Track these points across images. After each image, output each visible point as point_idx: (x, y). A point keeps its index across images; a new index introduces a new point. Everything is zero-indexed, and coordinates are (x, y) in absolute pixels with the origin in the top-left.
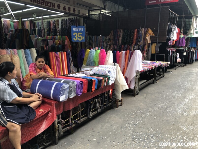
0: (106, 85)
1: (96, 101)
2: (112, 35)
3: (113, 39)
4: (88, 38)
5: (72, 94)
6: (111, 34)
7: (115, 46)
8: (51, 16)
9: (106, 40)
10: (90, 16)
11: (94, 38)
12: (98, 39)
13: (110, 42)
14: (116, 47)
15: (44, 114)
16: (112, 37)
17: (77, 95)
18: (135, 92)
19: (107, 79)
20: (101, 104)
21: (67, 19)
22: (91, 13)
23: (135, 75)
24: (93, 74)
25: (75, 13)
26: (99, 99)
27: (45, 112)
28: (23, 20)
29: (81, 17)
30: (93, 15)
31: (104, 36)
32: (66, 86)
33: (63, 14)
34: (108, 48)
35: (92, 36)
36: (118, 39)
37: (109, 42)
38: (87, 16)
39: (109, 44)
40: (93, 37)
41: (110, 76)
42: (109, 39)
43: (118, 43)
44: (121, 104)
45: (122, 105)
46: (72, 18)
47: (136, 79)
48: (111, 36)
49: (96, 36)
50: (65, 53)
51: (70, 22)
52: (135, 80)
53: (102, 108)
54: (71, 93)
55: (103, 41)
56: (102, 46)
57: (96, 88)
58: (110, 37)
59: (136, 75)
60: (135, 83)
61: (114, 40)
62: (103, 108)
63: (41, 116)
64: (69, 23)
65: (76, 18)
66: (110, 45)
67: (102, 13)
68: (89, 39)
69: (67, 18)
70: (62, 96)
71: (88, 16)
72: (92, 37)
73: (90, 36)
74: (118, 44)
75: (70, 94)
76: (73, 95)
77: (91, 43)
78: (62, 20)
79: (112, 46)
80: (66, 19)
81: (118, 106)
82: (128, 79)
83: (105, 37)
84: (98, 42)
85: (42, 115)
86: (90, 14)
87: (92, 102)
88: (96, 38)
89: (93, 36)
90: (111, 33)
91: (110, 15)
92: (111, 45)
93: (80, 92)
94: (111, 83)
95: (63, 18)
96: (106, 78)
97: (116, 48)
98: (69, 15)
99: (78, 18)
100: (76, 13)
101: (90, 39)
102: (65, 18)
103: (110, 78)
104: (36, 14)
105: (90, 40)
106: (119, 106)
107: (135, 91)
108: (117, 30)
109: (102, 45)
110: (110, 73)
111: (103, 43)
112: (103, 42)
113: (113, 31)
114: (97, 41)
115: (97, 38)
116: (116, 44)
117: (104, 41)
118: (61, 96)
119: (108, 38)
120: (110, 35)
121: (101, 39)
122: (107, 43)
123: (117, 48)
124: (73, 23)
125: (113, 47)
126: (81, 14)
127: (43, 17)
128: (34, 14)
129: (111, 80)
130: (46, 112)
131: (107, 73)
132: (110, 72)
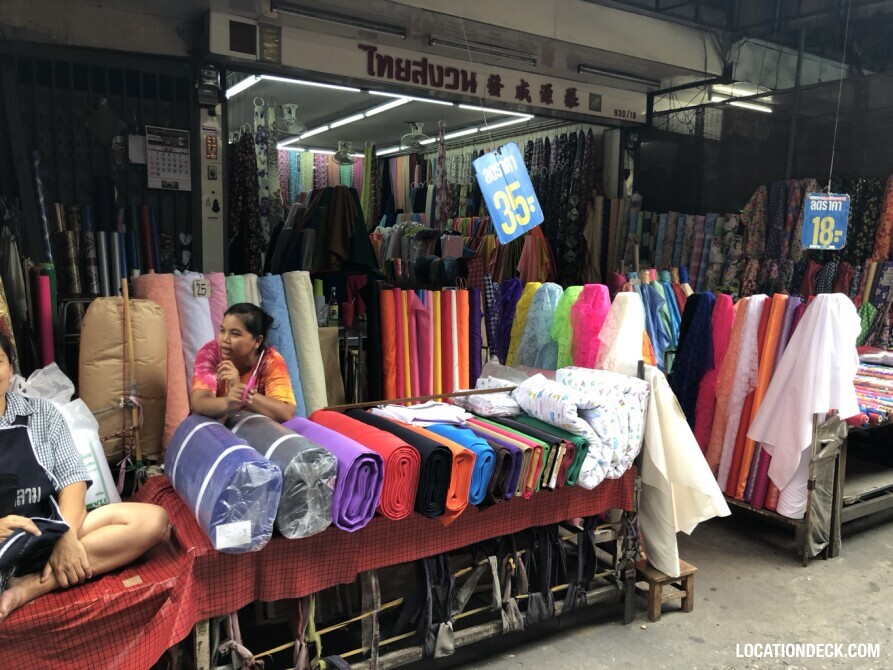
0: (553, 484)
1: (488, 565)
2: (760, 207)
3: (763, 229)
4: (637, 223)
5: (306, 520)
6: (754, 205)
7: (771, 266)
8: (482, 129)
9: (724, 233)
10: (656, 119)
11: (665, 222)
12: (683, 230)
13: (746, 241)
14: (775, 268)
15: (135, 602)
16: (756, 218)
17: (333, 525)
18: (805, 542)
19: (562, 451)
20: (532, 589)
21: (551, 140)
22: (662, 104)
23: (807, 439)
24: (515, 412)
25: (574, 109)
26: (513, 557)
27: (142, 592)
28: (379, 153)
29: (614, 127)
30: (671, 115)
31: (717, 214)
32: (262, 473)
33: (529, 117)
34: (733, 275)
35: (655, 216)
36: (789, 229)
37: (739, 246)
38: (637, 120)
39: (738, 251)
40: (658, 220)
41: (588, 436)
42: (741, 230)
43: (787, 249)
44: (684, 600)
45: (687, 611)
46: (573, 135)
47: (812, 462)
48: (751, 215)
49: (673, 215)
50: (466, 294)
51: (560, 150)
52: (811, 470)
53: (533, 610)
54: (296, 511)
55: (708, 237)
56: (703, 265)
57: (479, 499)
58: (743, 221)
59: (814, 437)
60: (811, 486)
61: (769, 232)
62: (545, 612)
63: (117, 610)
64: (558, 155)
65: (590, 130)
66: (741, 258)
67: (716, 99)
68: (639, 231)
69: (551, 135)
70: (229, 525)
71: (644, 121)
72: (654, 220)
73: (648, 214)
74: (789, 256)
75: (292, 518)
76: (309, 523)
77: (651, 248)
78: (530, 143)
79: (755, 264)
80: (547, 139)
81: (657, 611)
82: (771, 457)
83: (720, 220)
84: (681, 243)
85: (122, 606)
86: (657, 108)
87: (461, 572)
88: (676, 222)
89: (661, 215)
90: (753, 198)
91: (769, 111)
92: (747, 259)
93: (359, 514)
94: (591, 474)
95: (534, 137)
96: (558, 446)
97: (774, 275)
98: (554, 121)
99: (598, 130)
100: (583, 108)
101: (643, 231)
102: (541, 135)
103: (585, 445)
104: (423, 124)
105: (646, 235)
106: (667, 610)
107: (806, 531)
108: (788, 182)
109: (704, 258)
110: (596, 422)
111: (709, 248)
112: (706, 243)
113: (763, 188)
114: (678, 240)
115: (681, 223)
116: (777, 256)
117: (710, 241)
118: (220, 524)
119: (733, 223)
120: (748, 207)
121: (699, 226)
122: (728, 250)
123: (780, 276)
124: (574, 156)
125: (759, 271)
126: (607, 112)
127: (447, 137)
128: (413, 123)
129: (596, 461)
130: (147, 595)
131: (574, 416)
132: (591, 415)
